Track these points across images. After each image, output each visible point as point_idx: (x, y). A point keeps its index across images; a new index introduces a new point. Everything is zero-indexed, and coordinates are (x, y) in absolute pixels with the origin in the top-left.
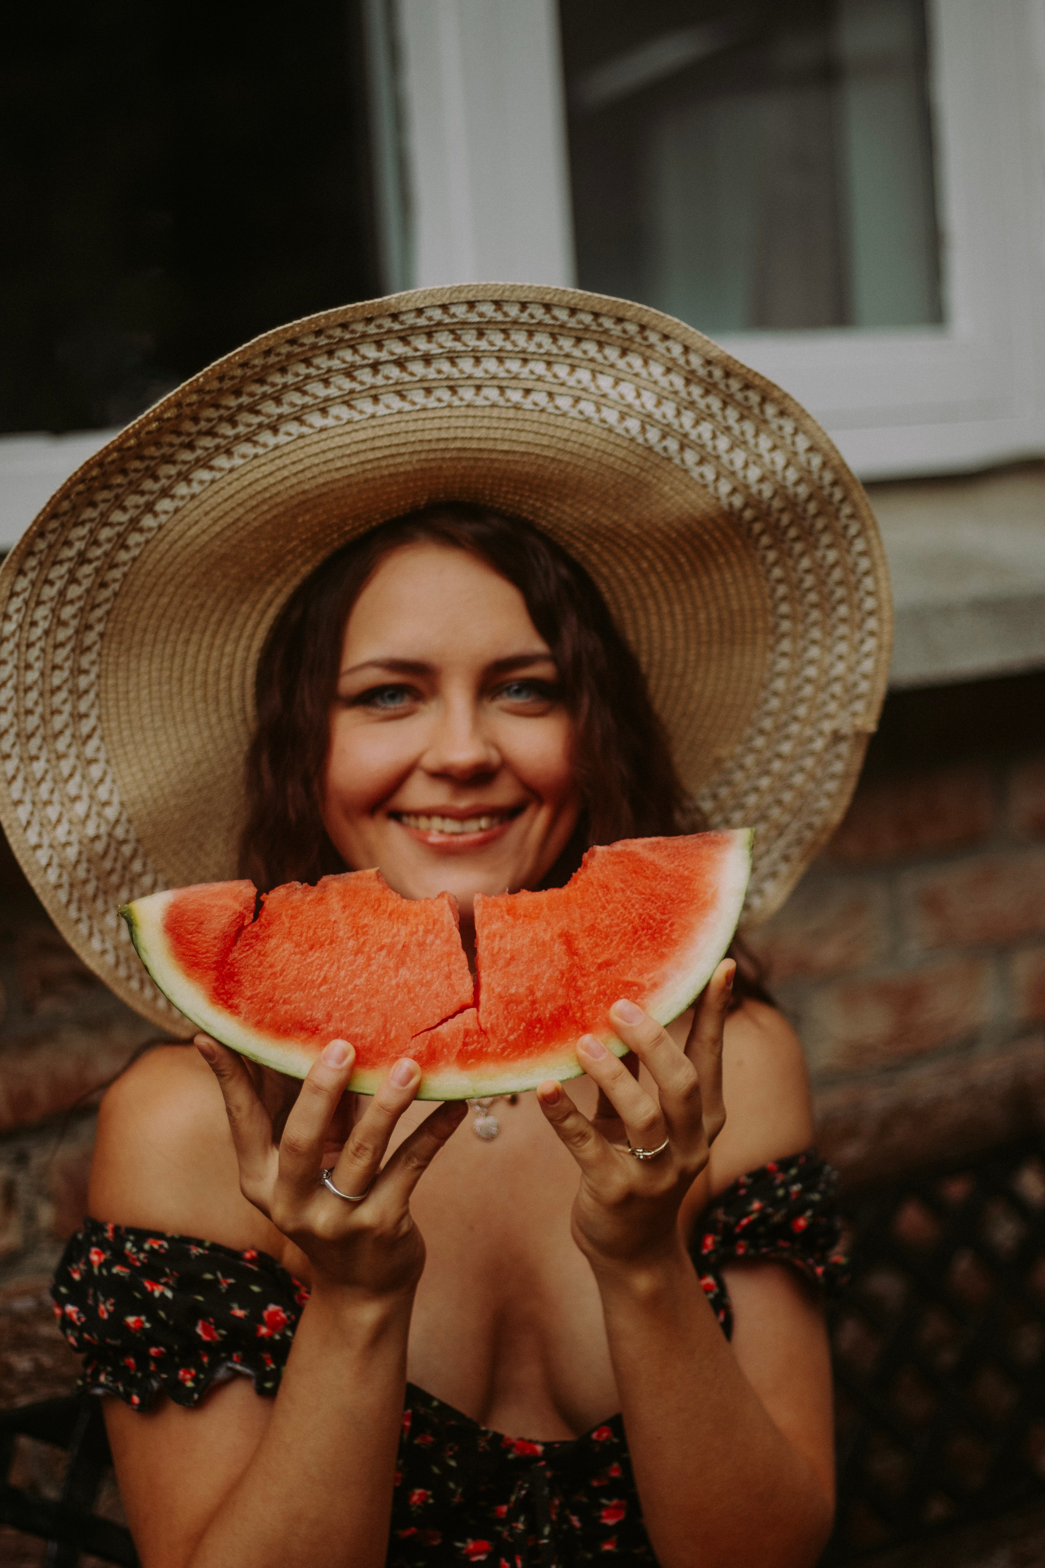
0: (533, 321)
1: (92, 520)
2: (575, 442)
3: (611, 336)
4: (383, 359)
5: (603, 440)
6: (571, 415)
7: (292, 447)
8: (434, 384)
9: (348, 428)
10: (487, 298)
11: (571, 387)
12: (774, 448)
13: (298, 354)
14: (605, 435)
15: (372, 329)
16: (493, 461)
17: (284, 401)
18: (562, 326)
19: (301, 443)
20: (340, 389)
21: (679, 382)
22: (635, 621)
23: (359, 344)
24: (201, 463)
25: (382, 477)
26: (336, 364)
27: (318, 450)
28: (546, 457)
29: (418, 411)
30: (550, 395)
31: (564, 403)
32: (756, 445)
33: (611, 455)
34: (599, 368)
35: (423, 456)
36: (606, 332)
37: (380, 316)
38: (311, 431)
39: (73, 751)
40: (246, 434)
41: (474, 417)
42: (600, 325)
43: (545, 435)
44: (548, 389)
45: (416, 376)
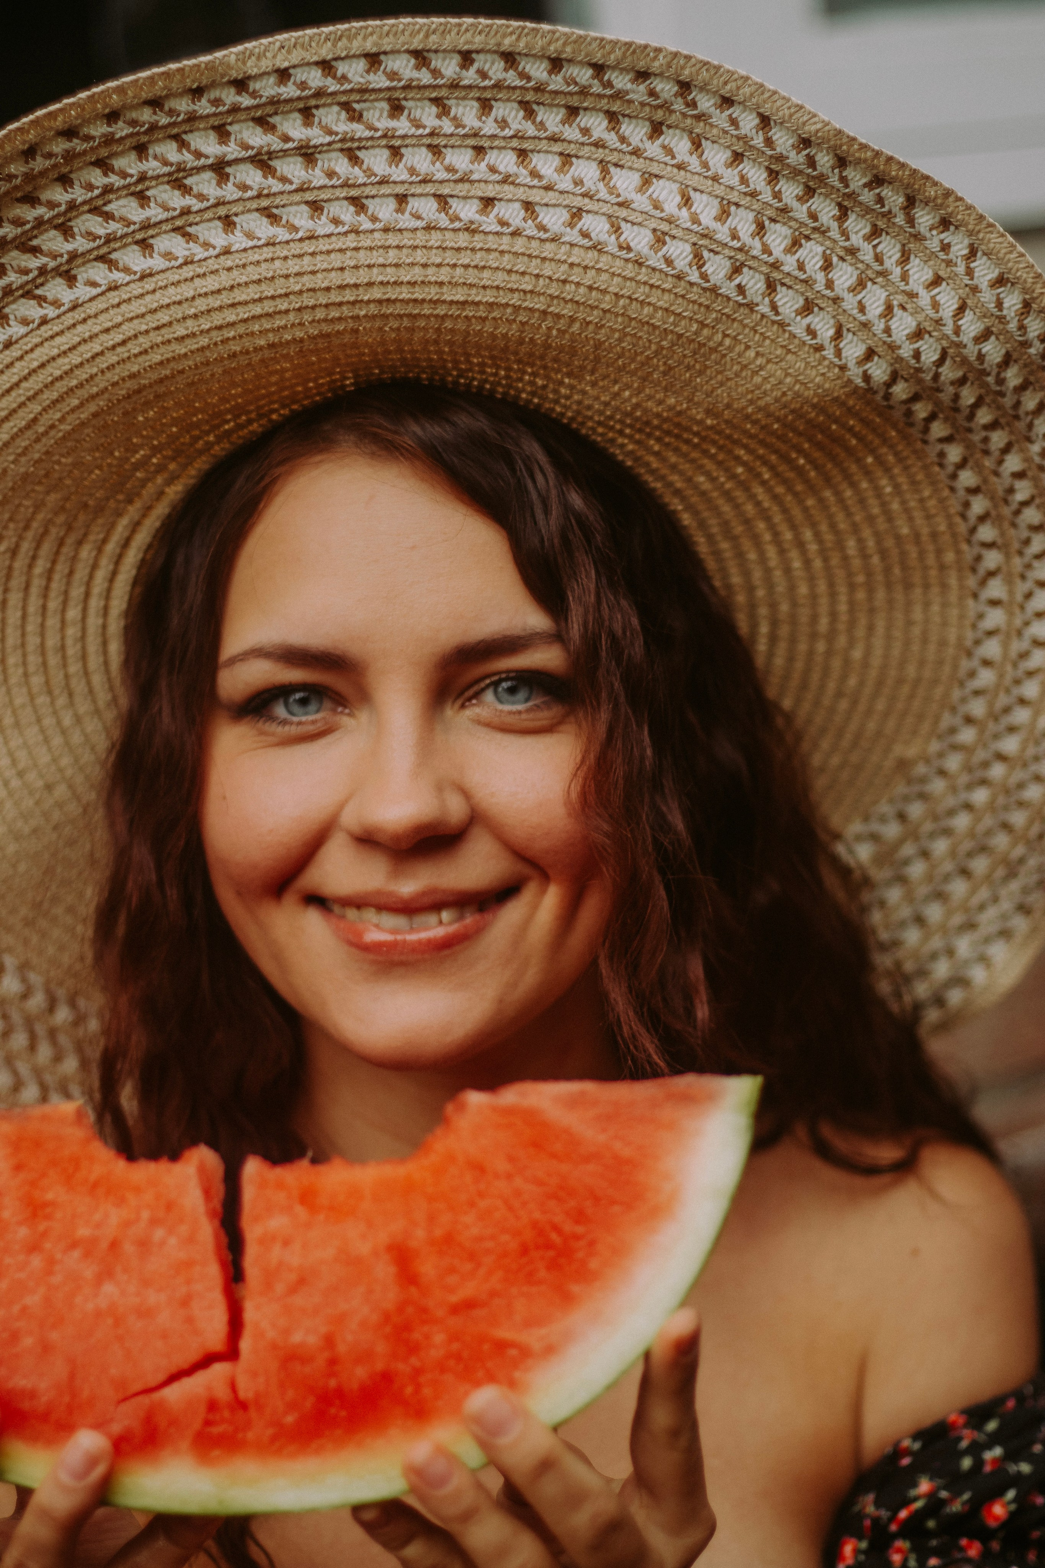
0: (487, 83)
2: (578, 284)
3: (630, 102)
4: (230, 157)
5: (625, 278)
6: (567, 239)
7: (100, 304)
8: (324, 195)
9: (188, 272)
10: (398, 47)
11: (563, 193)
12: (937, 281)
13: (85, 153)
14: (630, 270)
15: (204, 107)
17: (75, 230)
18: (539, 89)
19: (114, 297)
20: (167, 209)
21: (757, 177)
23: (185, 132)
25: (257, 350)
26: (152, 166)
27: (143, 309)
28: (530, 310)
29: (301, 240)
30: (528, 206)
31: (553, 219)
32: (905, 277)
33: (643, 303)
34: (613, 157)
35: (320, 314)
36: (619, 95)
37: (213, 85)
38: (127, 278)
40: (22, 287)
41: (398, 247)
42: (609, 84)
43: (523, 274)
44: (523, 198)
45: (291, 183)
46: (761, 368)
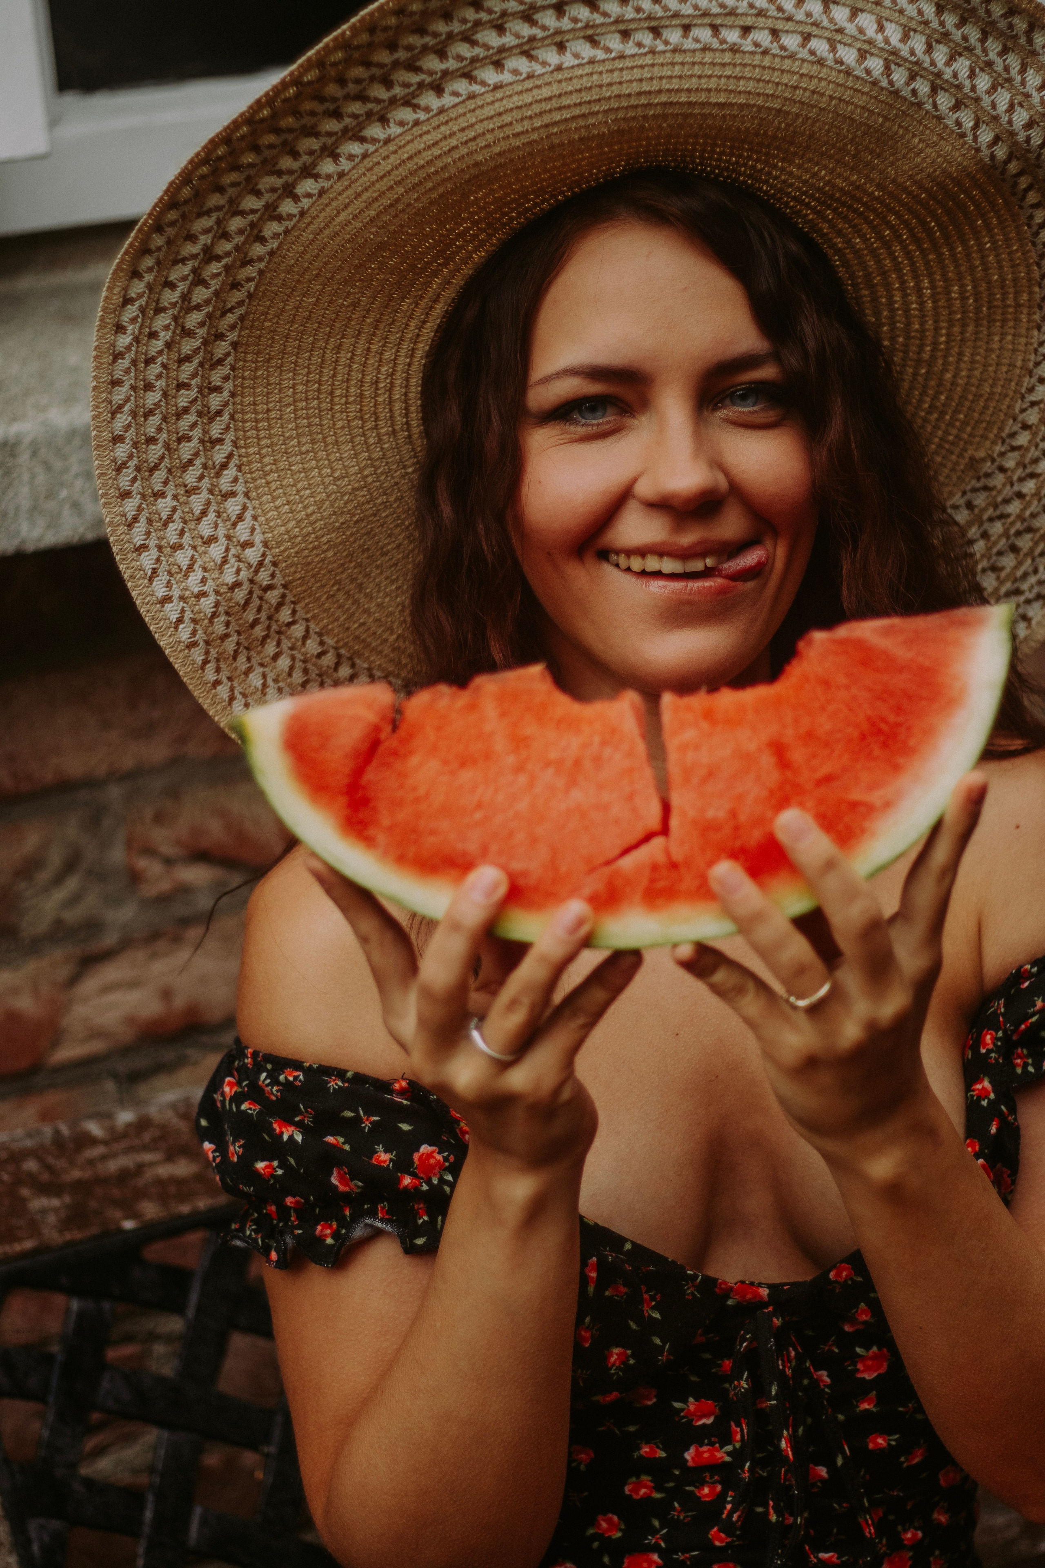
1: (219, 208)
2: (805, 89)
5: (838, 85)
6: (799, 56)
7: (461, 110)
8: (632, 26)
9: (529, 84)
11: (798, 22)
14: (841, 79)
16: (705, 116)
17: (449, 54)
19: (471, 105)
20: (517, 36)
21: (929, 10)
22: (875, 299)
24: (350, 134)
25: (571, 142)
27: (492, 113)
28: (770, 109)
29: (614, 59)
30: (775, 33)
31: (791, 42)
32: (1023, 83)
33: (848, 103)
35: (621, 115)
38: (483, 90)
39: (206, 483)
40: (403, 98)
41: (683, 64)
43: (768, 82)
44: (771, 26)
45: (610, 16)
46: (921, 151)
